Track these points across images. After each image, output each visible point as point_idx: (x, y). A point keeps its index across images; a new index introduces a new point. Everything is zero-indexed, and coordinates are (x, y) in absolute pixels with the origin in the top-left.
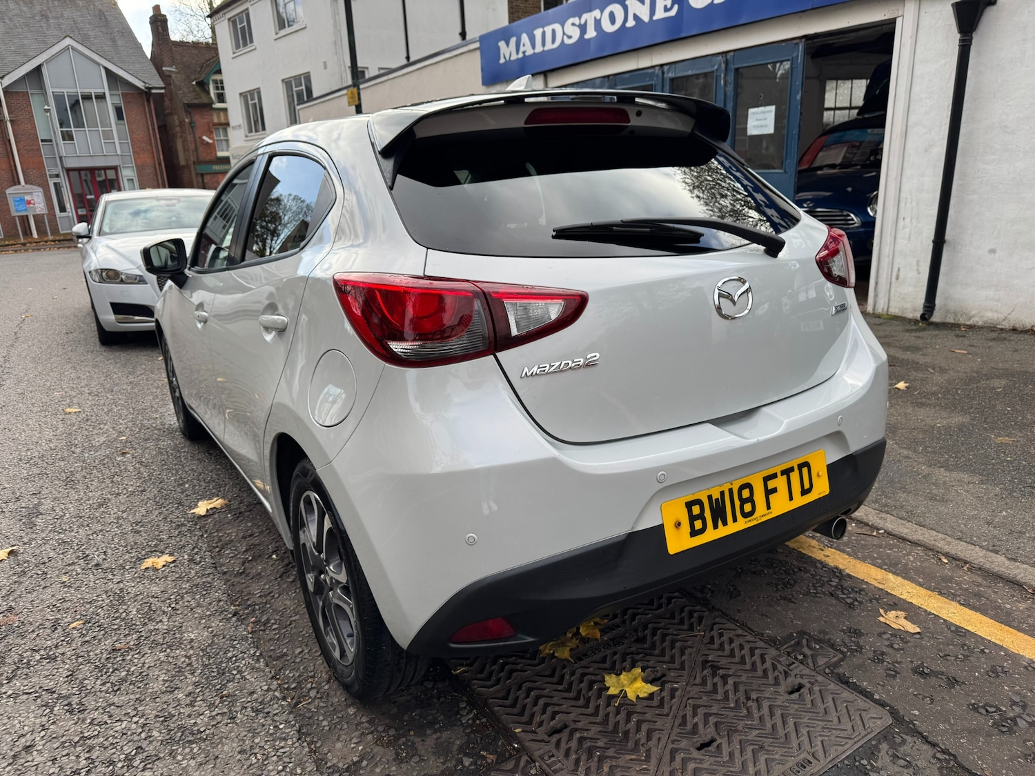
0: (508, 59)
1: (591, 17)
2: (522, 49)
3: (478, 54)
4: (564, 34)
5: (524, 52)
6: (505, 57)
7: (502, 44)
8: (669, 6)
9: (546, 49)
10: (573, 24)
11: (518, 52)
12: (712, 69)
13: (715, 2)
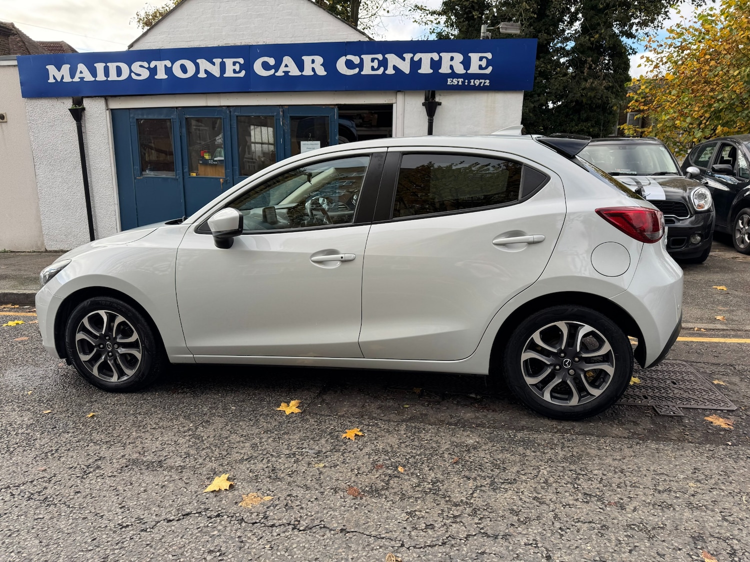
0: (59, 80)
1: (161, 64)
2: (78, 75)
3: (17, 69)
4: (131, 71)
5: (82, 78)
6: (54, 78)
7: (51, 69)
8: (238, 70)
9: (109, 79)
10: (141, 66)
11: (72, 76)
12: (272, 115)
13: (276, 74)
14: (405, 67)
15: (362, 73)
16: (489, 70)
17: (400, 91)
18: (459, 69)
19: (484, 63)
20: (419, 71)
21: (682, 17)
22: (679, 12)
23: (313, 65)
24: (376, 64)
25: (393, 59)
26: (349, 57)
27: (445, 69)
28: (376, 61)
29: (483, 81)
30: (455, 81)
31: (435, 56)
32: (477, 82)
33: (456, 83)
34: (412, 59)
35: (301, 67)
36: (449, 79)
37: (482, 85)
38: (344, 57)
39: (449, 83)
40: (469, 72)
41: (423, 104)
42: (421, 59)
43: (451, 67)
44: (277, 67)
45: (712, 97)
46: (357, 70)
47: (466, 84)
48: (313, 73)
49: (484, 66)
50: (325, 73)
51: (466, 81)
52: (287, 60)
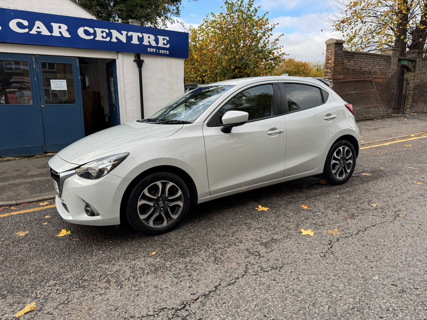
12: (26, 60)
13: (30, 32)
14: (124, 39)
15: (96, 39)
16: (168, 46)
17: (119, 52)
18: (154, 44)
19: (165, 42)
20: (132, 42)
21: (185, 28)
22: (183, 26)
23: (60, 30)
24: (104, 35)
25: (115, 33)
26: (86, 28)
27: (146, 43)
28: (104, 33)
29: (166, 51)
30: (152, 50)
31: (140, 35)
32: (163, 52)
33: (152, 51)
34: (127, 34)
35: (50, 30)
36: (148, 49)
37: (165, 53)
38: (82, 28)
39: (148, 51)
40: (158, 46)
41: (134, 61)
42: (132, 35)
43: (149, 42)
44: (30, 27)
45: (213, 68)
46: (92, 37)
47: (157, 52)
48: (60, 35)
49: (166, 43)
50: (70, 36)
51: (157, 50)
52: (38, 23)
